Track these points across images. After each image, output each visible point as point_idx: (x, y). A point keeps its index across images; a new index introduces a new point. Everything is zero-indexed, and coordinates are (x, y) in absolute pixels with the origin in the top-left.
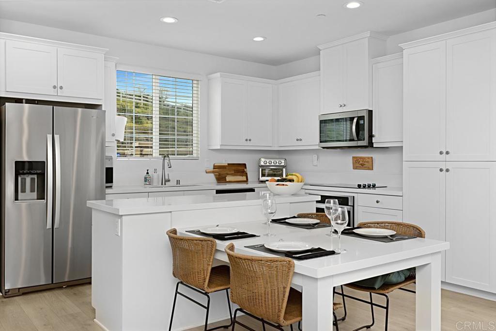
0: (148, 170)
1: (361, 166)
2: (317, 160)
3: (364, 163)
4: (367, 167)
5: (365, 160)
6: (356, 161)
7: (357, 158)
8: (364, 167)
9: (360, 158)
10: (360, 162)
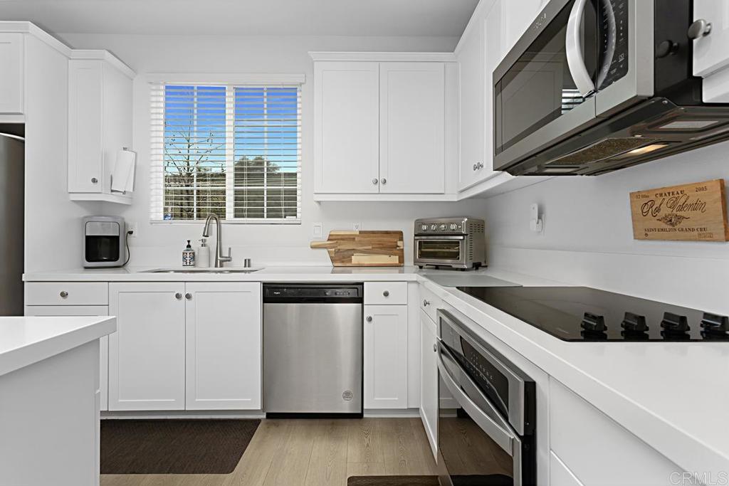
0: (189, 241)
1: (664, 224)
2: (540, 217)
3: (679, 213)
4: (693, 230)
5: (683, 200)
6: (646, 207)
7: (648, 197)
8: (682, 230)
9: (661, 195)
10: (660, 209)
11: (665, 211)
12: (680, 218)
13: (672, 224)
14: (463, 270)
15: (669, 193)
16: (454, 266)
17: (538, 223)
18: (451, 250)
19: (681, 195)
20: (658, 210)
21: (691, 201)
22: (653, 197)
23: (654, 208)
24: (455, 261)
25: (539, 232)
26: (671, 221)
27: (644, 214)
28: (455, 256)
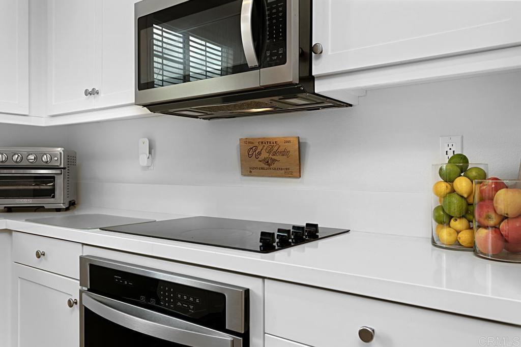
1: (264, 165)
2: (150, 153)
3: (274, 157)
4: (282, 169)
5: (276, 148)
6: (251, 151)
7: (253, 143)
8: (275, 169)
9: (262, 143)
10: (261, 153)
11: (264, 155)
12: (274, 160)
13: (269, 165)
14: (58, 210)
15: (268, 142)
16: (46, 207)
17: (148, 158)
18: (42, 187)
19: (275, 144)
20: (260, 153)
21: (281, 149)
22: (257, 144)
23: (257, 152)
24: (52, 200)
25: (149, 166)
26: (268, 162)
27: (250, 156)
28: (51, 193)
